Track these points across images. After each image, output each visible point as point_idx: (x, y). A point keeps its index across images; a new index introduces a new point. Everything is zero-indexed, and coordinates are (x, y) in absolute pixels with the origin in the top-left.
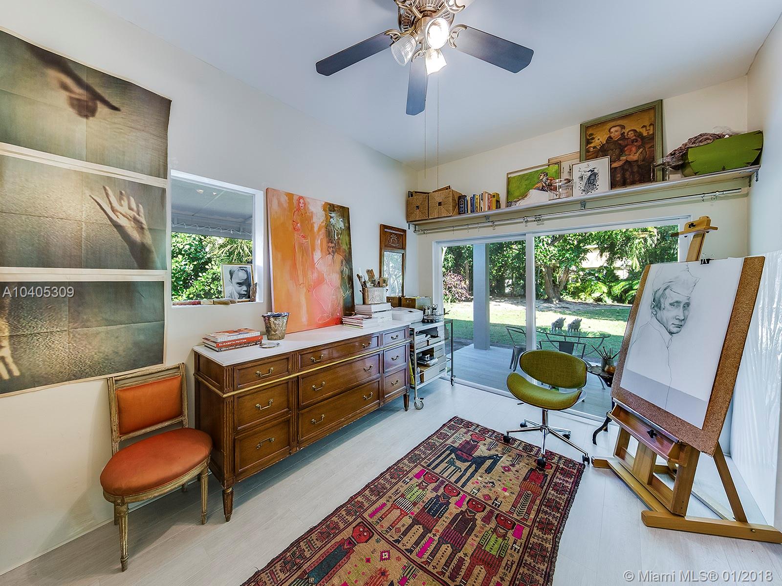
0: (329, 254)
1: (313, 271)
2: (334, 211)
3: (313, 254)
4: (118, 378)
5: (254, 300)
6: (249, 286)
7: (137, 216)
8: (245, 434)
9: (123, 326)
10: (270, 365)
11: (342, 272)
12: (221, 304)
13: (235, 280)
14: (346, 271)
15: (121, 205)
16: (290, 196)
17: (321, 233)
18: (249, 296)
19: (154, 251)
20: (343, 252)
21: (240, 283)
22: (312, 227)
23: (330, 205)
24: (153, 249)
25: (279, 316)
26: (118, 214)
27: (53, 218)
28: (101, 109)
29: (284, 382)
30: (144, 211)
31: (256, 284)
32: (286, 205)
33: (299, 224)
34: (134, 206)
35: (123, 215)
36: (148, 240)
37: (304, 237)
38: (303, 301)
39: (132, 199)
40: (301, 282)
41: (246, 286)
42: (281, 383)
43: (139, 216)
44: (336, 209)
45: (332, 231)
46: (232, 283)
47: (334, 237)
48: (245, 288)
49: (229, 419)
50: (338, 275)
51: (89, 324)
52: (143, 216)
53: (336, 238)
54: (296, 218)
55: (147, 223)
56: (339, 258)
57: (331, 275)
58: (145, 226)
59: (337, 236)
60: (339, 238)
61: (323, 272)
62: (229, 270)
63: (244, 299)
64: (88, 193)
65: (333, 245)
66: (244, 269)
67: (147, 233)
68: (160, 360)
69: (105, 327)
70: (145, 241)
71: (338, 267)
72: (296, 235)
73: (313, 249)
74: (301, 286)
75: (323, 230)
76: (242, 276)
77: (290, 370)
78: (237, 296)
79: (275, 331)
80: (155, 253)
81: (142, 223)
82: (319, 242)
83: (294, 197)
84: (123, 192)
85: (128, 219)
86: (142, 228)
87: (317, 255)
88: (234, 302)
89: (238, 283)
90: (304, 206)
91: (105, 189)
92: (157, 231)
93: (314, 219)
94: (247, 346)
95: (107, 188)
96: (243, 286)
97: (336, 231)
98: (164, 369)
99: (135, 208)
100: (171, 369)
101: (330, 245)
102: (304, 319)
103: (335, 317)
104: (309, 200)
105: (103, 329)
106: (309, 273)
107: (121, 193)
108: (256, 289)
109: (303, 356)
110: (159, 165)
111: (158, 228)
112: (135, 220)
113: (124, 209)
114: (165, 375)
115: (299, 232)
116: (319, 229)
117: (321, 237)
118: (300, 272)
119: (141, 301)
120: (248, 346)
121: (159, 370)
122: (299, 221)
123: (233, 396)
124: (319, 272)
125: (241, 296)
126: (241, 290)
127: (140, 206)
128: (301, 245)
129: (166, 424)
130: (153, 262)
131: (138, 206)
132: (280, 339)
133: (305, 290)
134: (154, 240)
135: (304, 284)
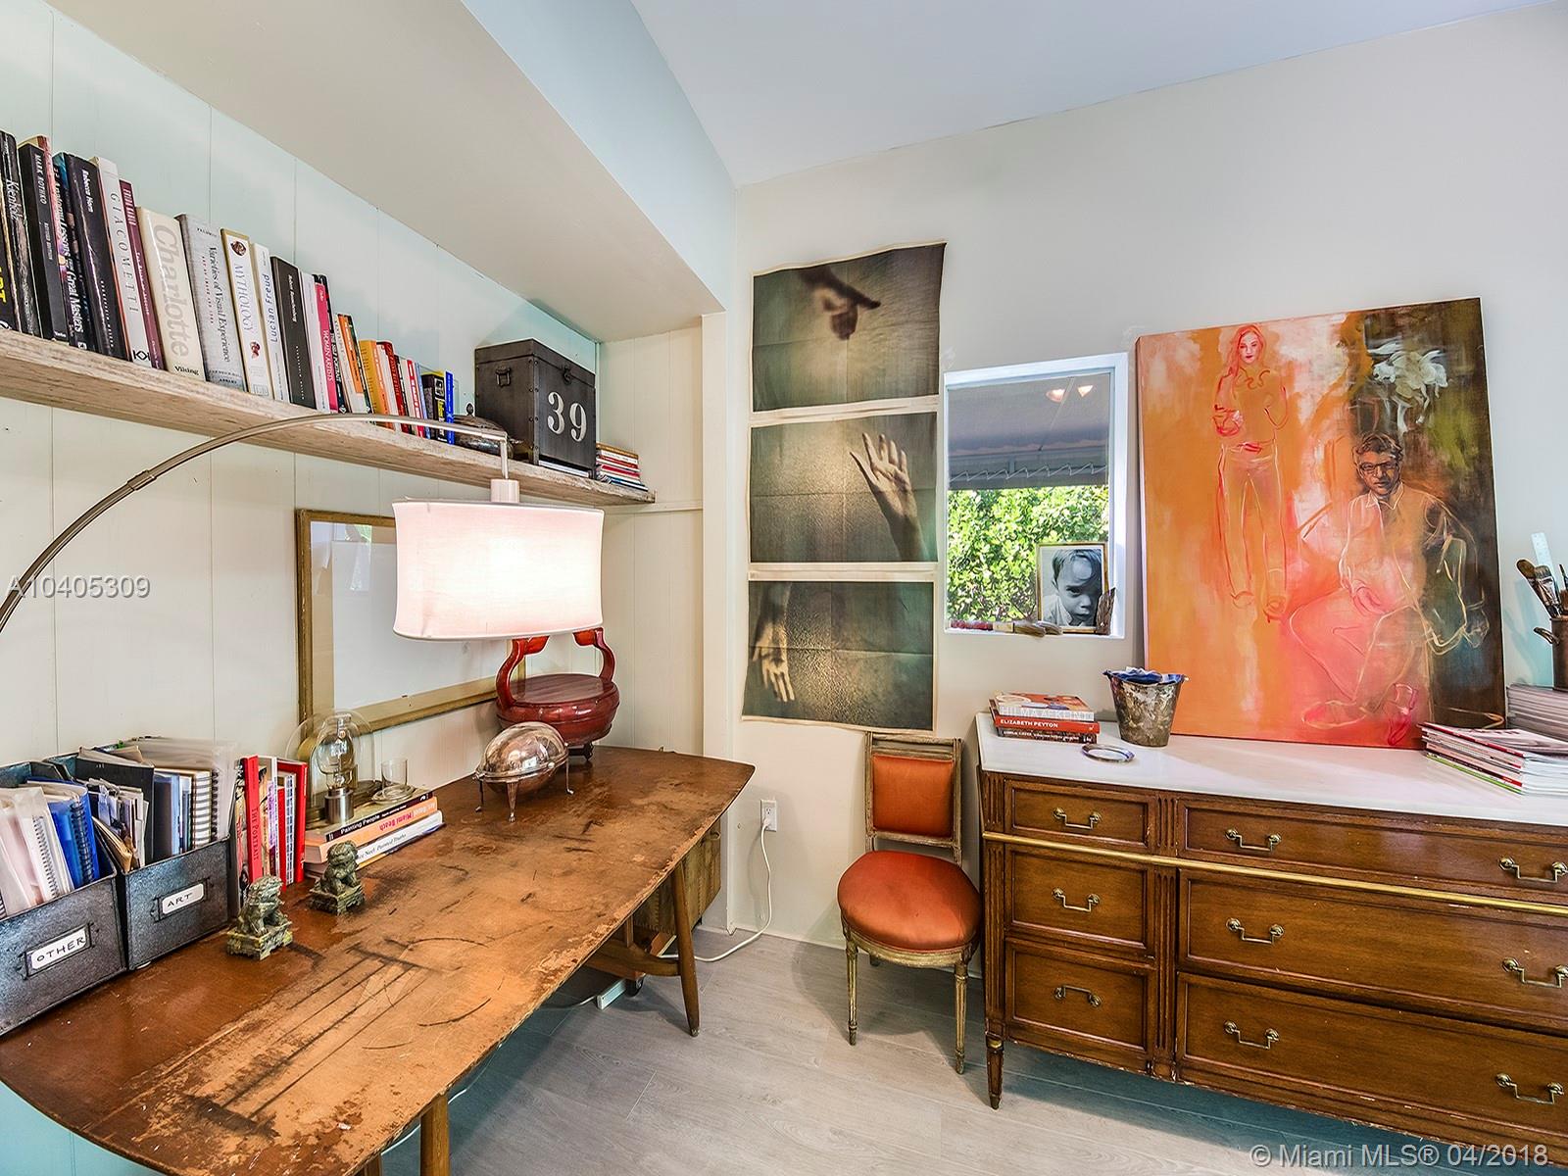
0: (1366, 490)
1: (1289, 552)
2: (1391, 334)
3: (1289, 499)
4: (878, 736)
5: (1105, 631)
6: (1096, 594)
7: (899, 472)
8: (1030, 944)
9: (883, 654)
10: (1090, 803)
11: (1431, 554)
12: (1027, 633)
13: (1063, 583)
14: (1459, 549)
15: (881, 459)
16: (1207, 338)
17: (1326, 423)
18: (1095, 619)
19: (920, 528)
20: (1443, 477)
21: (1077, 587)
22: (1290, 409)
23: (1374, 315)
24: (919, 525)
25: (1152, 680)
26: (878, 473)
27: (818, 494)
28: (863, 314)
29: (1133, 866)
30: (907, 460)
31: (1113, 590)
32: (1190, 368)
33: (1237, 415)
34: (895, 457)
35: (883, 474)
36: (913, 512)
37: (1254, 448)
38: (1247, 646)
39: (893, 443)
40: (1241, 586)
41: (1089, 596)
42: (1123, 864)
43: (901, 470)
44: (1401, 322)
45: (1382, 408)
46: (1057, 587)
47: (1394, 427)
48: (1085, 600)
49: (995, 891)
50: (1409, 568)
51: (849, 644)
52: (906, 470)
53: (1402, 427)
54: (1231, 396)
55: (910, 480)
56: (1413, 502)
57: (1374, 565)
58: (909, 488)
59: (1410, 417)
60: (1418, 430)
61: (1333, 558)
62: (1052, 557)
63: (1082, 627)
64: (848, 449)
65: (1385, 457)
66: (1087, 554)
67: (911, 497)
68: (927, 724)
69: (864, 653)
70: (909, 513)
71: (1410, 536)
72: (1226, 446)
73: (1293, 482)
74: (1241, 602)
75: (1340, 413)
76: (1081, 570)
77: (1152, 841)
78: (1065, 617)
79: (1137, 720)
80: (921, 531)
81: (904, 482)
82: (1320, 454)
83: (1220, 338)
84: (883, 436)
85: (888, 478)
86: (905, 491)
87: (1310, 502)
88: (1055, 632)
89: (1071, 589)
90: (1259, 351)
91: (865, 439)
92: (924, 491)
93: (1296, 385)
94: (1058, 740)
95: (866, 435)
96: (1082, 596)
97: (1401, 404)
98: (931, 741)
99: (896, 460)
100: (937, 744)
101: (1372, 457)
102: (1249, 704)
103: (1385, 716)
104: (1274, 328)
105: (861, 654)
106: (1275, 560)
107: (881, 437)
108: (1111, 604)
109: (1197, 815)
110: (928, 373)
111: (927, 487)
112: (898, 480)
113: (883, 465)
114: (933, 752)
115: (1237, 438)
116: (1321, 412)
117: (1329, 435)
118: (1237, 561)
119: (903, 615)
120: (1061, 740)
121: (926, 741)
122: (1236, 403)
123: (1004, 843)
124: (1312, 556)
125: (1076, 619)
126: (1078, 604)
127: (903, 453)
128: (1243, 475)
129: (930, 841)
130: (920, 549)
131: (900, 455)
132: (1148, 743)
133: (1254, 614)
134: (920, 508)
135: (1250, 594)
